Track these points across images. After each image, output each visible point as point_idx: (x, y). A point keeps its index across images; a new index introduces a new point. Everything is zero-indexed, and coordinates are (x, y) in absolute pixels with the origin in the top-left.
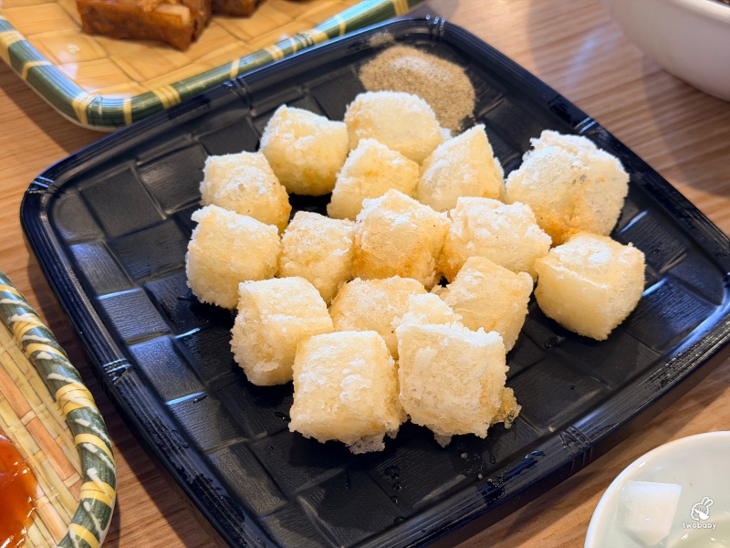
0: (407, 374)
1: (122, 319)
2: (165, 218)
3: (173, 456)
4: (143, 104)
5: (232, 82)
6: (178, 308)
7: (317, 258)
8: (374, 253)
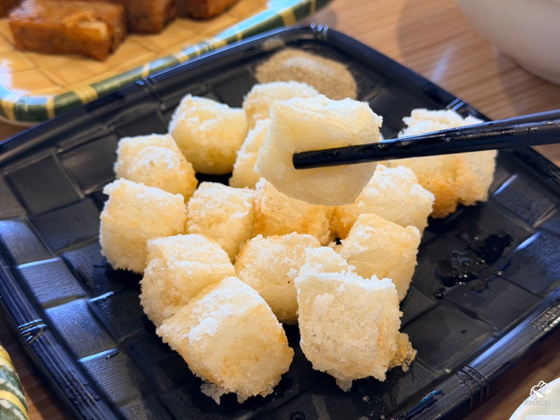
0: (307, 320)
1: (40, 285)
2: (82, 196)
3: (85, 409)
4: (64, 101)
5: (144, 81)
6: (93, 274)
7: (219, 220)
8: (273, 216)
